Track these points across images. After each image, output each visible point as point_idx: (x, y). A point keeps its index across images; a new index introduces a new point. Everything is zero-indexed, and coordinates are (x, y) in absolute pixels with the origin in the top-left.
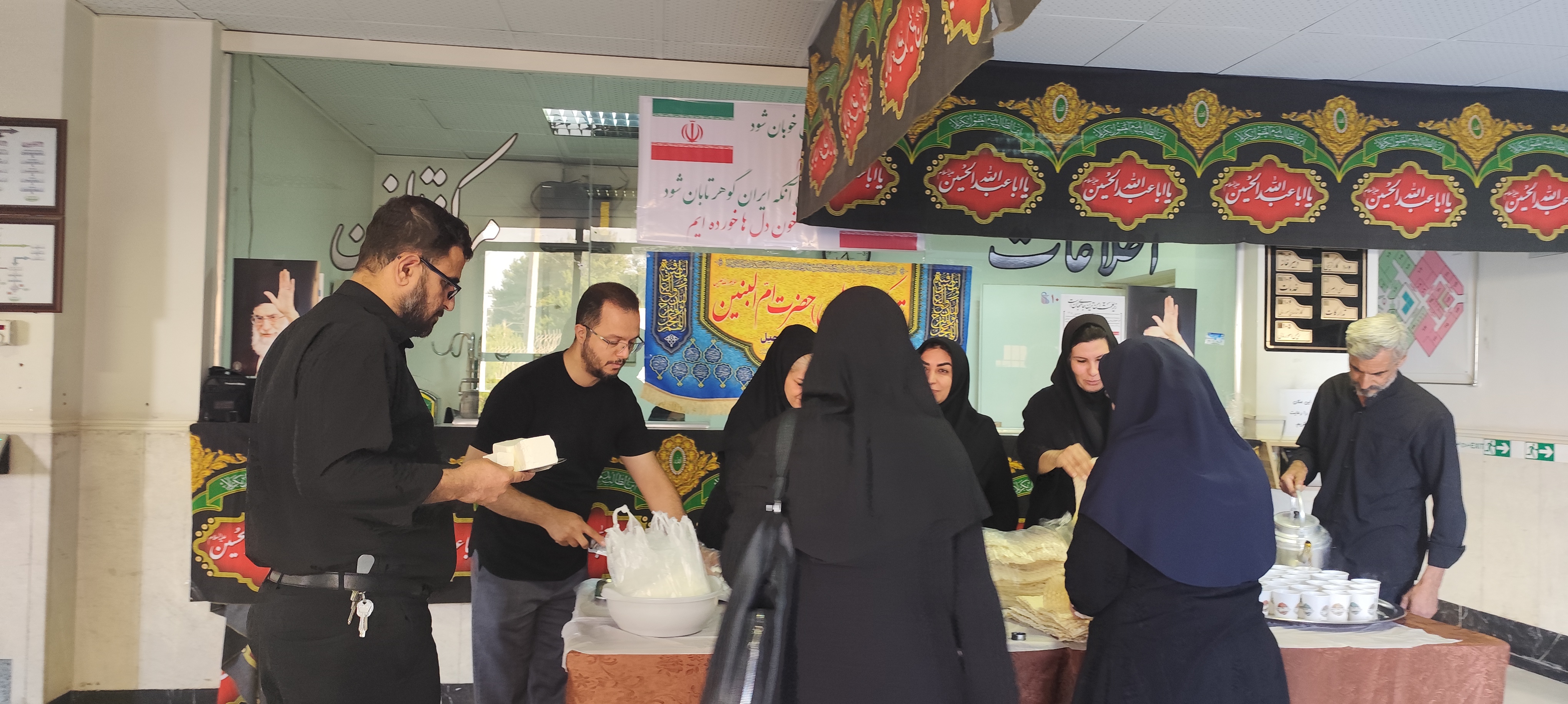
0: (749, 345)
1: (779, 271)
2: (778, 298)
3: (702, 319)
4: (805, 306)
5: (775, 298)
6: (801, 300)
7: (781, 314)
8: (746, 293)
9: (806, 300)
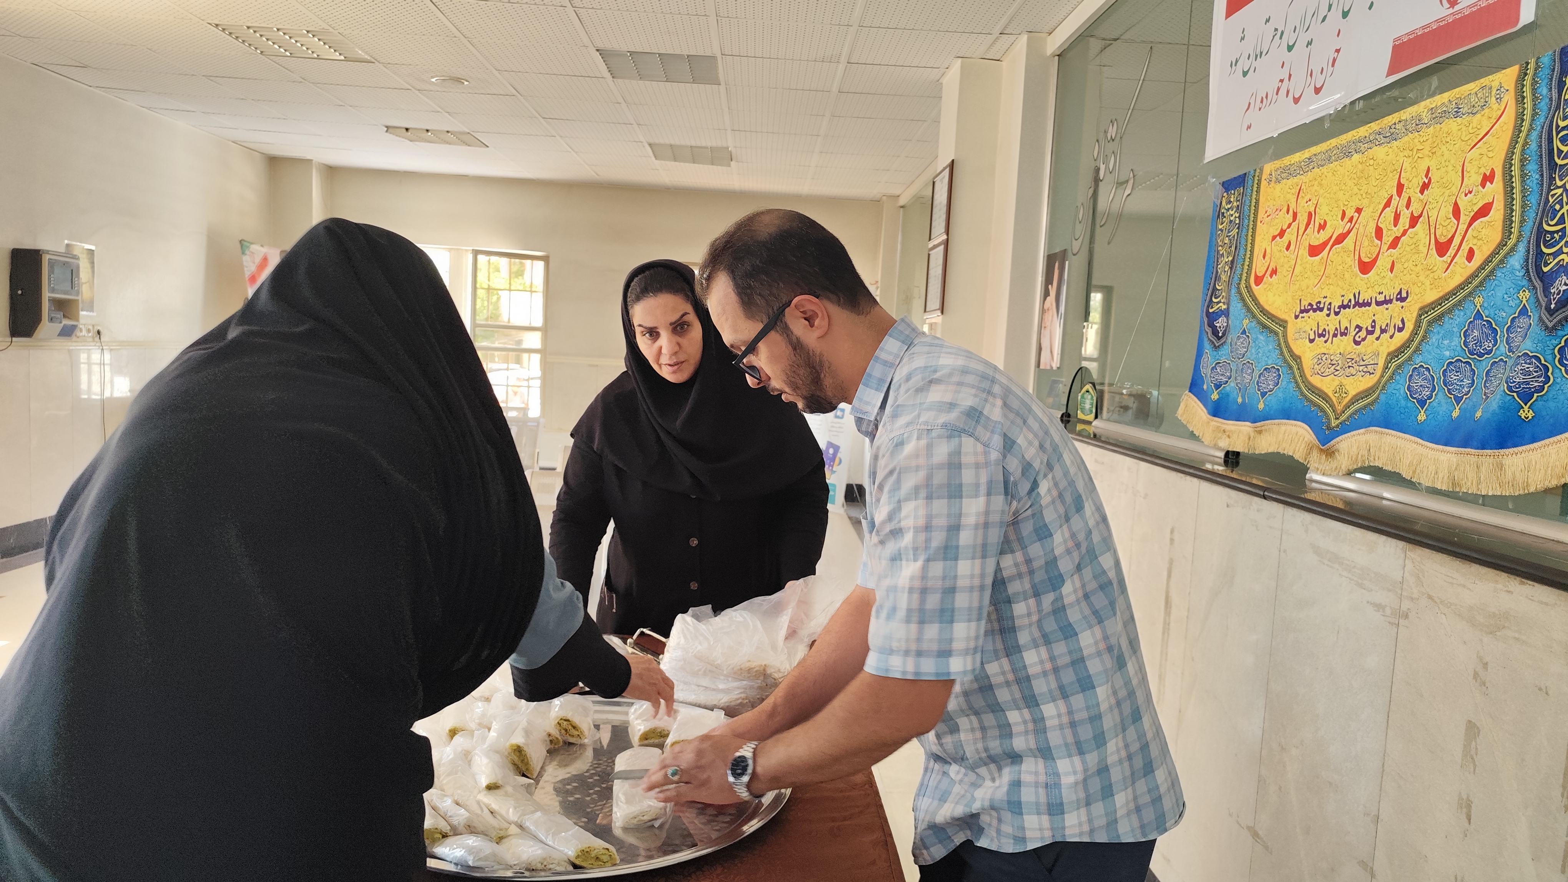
0: (1283, 324)
1: (1324, 170)
2: (1320, 224)
3: (1243, 285)
4: (1349, 232)
5: (1317, 225)
6: (1346, 220)
7: (1320, 256)
8: (1289, 226)
9: (1351, 219)
